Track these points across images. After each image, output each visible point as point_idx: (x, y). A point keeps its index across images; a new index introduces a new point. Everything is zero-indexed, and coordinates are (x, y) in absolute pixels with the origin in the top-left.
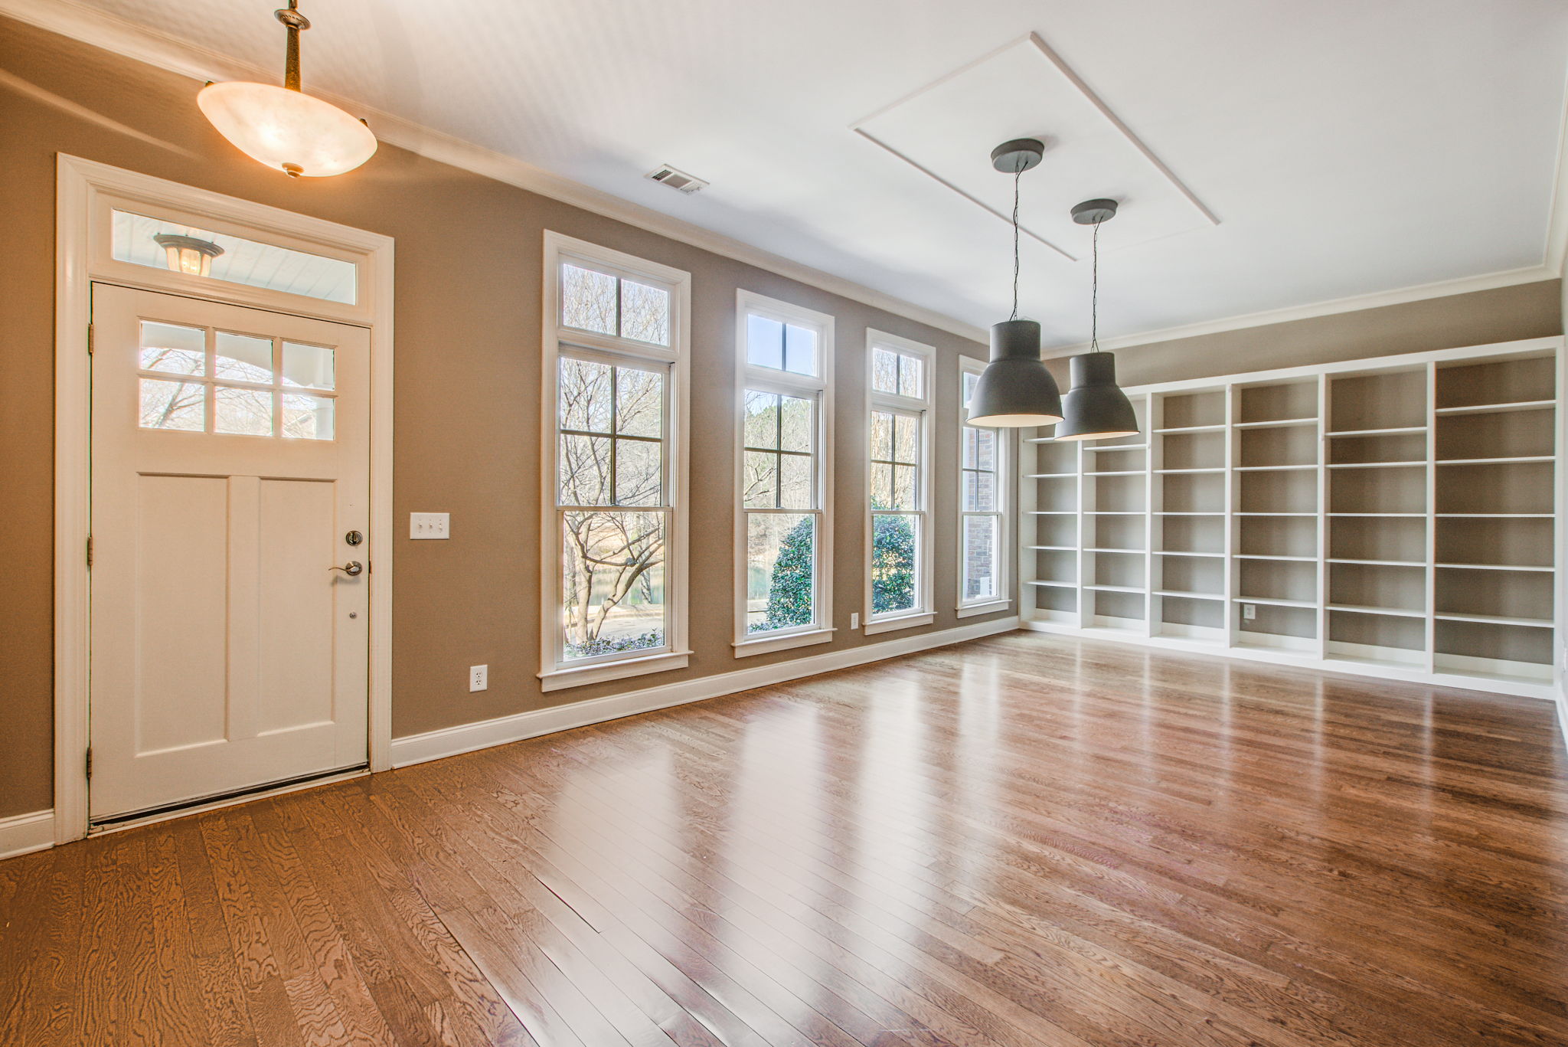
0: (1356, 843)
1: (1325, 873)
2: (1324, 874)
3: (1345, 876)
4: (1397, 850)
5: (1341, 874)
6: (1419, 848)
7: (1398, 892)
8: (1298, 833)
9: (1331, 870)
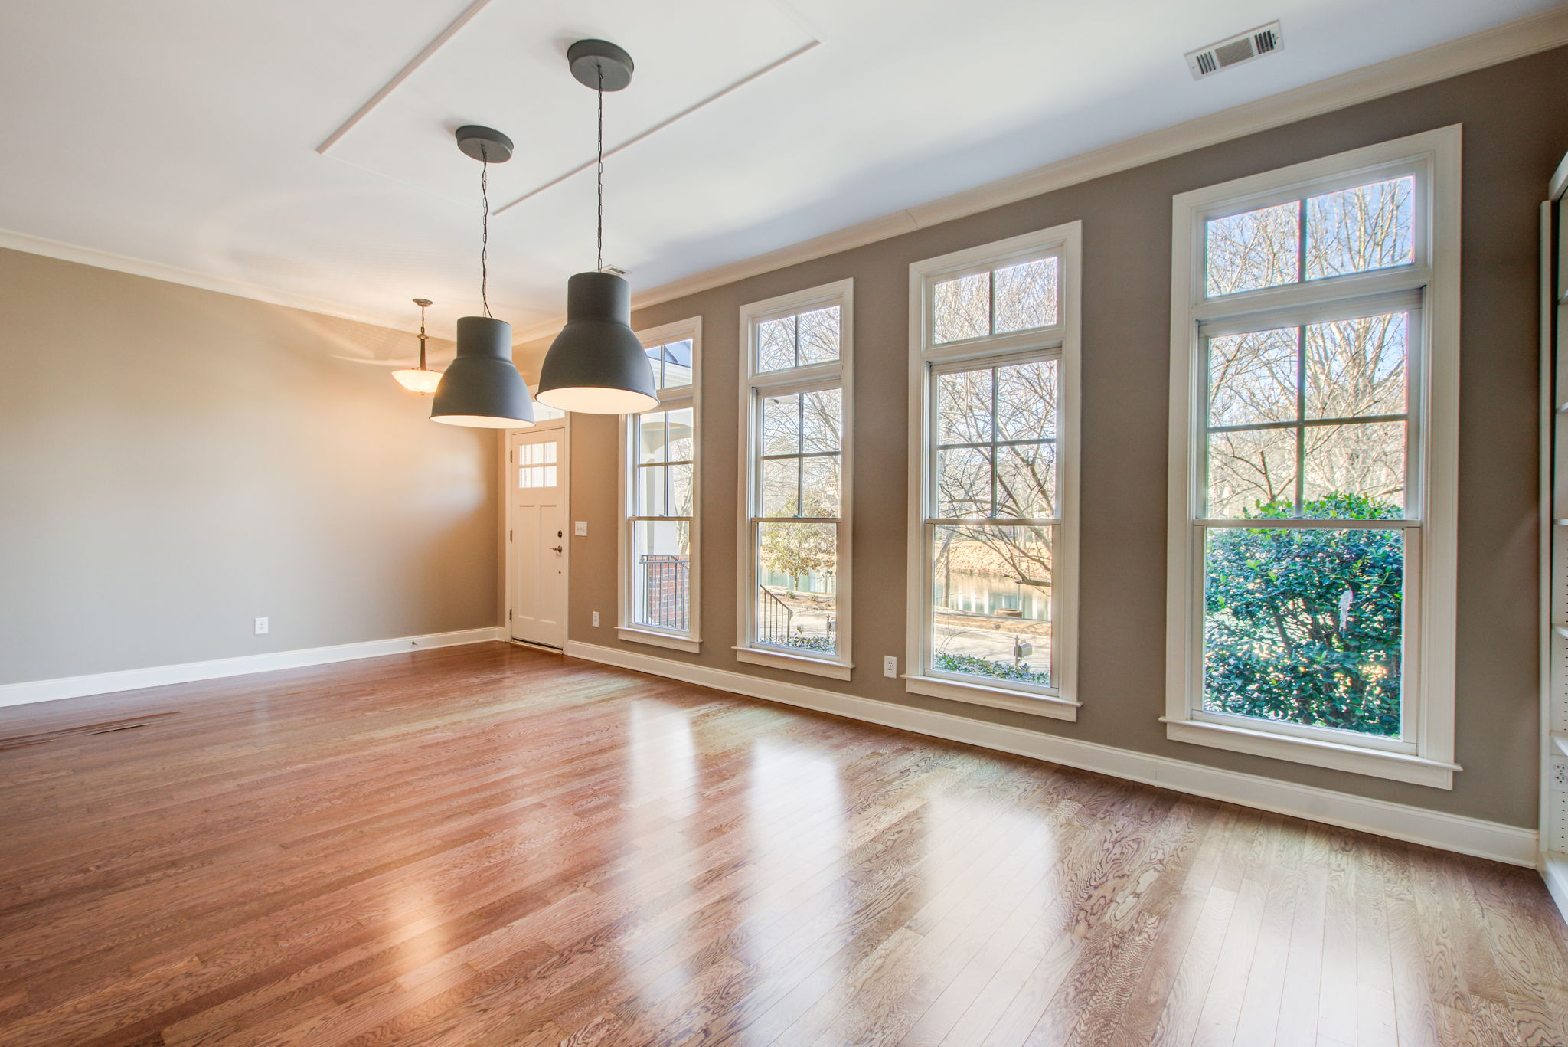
0: (100, 903)
1: (101, 863)
2: (100, 861)
3: (81, 870)
4: (50, 923)
5: (86, 871)
6: (25, 941)
7: (22, 887)
8: (166, 875)
9: (98, 867)
